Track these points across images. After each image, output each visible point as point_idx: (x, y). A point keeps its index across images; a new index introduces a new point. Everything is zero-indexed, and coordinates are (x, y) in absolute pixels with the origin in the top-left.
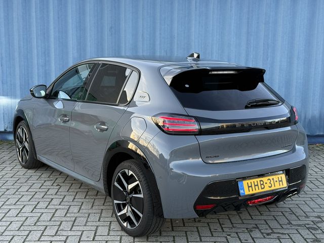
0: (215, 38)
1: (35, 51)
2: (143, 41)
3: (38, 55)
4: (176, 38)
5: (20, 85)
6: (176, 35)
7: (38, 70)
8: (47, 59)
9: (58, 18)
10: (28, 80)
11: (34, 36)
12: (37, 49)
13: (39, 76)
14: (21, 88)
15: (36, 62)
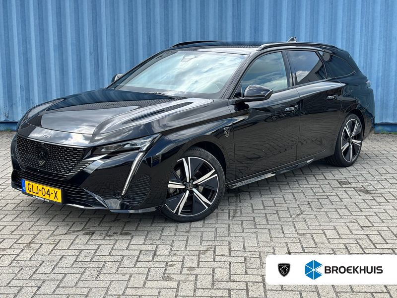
0: (199, 22)
1: (16, 40)
2: (125, 26)
3: (19, 43)
4: (159, 23)
5: (2, 74)
6: (159, 20)
7: (20, 58)
8: (28, 46)
9: (38, 4)
10: (10, 68)
11: (15, 23)
12: (18, 37)
13: (20, 64)
14: (3, 77)
15: (17, 50)
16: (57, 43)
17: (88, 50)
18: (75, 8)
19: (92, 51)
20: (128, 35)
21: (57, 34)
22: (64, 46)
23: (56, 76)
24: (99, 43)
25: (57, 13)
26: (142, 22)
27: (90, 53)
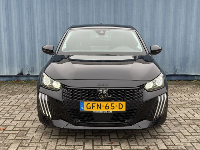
16: (6, 27)
17: (26, 31)
18: (17, 5)
19: (28, 32)
20: (51, 22)
21: (5, 22)
22: (10, 29)
23: (5, 47)
24: (32, 27)
25: (6, 8)
26: (59, 14)
27: (27, 33)
